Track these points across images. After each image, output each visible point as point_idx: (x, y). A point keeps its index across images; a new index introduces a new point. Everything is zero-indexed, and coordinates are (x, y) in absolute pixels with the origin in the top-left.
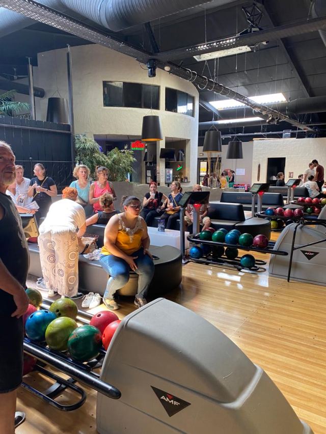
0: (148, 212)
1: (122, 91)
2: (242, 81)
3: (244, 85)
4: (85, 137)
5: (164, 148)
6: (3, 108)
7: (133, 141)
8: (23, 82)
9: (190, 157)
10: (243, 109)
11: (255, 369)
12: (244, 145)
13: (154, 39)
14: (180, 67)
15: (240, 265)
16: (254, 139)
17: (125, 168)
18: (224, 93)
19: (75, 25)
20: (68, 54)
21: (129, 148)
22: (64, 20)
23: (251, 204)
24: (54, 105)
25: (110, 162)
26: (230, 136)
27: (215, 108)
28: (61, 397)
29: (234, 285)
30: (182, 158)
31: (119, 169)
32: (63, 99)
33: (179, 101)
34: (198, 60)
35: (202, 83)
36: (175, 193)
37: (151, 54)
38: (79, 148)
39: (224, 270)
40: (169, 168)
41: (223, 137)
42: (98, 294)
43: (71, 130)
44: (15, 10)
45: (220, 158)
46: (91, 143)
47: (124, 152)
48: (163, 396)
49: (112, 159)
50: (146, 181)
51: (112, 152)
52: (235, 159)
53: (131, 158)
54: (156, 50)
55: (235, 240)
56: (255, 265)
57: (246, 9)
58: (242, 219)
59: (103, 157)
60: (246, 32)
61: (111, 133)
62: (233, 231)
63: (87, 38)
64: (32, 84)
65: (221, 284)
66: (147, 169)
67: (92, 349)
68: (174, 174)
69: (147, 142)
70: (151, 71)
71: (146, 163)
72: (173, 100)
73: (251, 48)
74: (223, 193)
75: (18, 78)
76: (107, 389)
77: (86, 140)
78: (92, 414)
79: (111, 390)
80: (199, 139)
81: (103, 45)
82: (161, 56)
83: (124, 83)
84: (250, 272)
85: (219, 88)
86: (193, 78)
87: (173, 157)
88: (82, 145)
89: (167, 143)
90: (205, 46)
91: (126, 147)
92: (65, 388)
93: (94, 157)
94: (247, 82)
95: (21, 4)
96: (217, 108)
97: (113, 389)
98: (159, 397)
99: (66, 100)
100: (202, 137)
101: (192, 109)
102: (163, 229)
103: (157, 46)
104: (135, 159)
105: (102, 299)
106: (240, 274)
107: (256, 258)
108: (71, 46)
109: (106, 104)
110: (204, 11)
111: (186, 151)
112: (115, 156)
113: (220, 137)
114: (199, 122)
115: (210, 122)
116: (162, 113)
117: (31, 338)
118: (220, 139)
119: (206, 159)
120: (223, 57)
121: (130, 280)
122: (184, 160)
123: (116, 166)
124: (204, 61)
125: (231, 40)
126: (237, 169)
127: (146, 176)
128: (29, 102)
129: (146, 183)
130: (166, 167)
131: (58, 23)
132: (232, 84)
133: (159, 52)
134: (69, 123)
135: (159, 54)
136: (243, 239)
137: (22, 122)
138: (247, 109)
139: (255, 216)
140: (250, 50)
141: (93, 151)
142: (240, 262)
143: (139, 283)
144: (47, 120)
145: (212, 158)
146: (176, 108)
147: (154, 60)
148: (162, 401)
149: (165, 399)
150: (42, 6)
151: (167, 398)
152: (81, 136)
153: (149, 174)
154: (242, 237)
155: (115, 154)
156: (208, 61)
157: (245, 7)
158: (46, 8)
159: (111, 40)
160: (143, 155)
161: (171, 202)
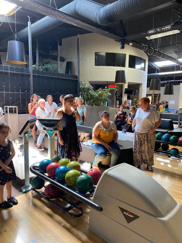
0: (117, 123)
1: (105, 58)
2: (174, 50)
3: (176, 52)
4: (85, 82)
5: (127, 88)
6: (45, 67)
7: (110, 84)
8: (55, 54)
9: (141, 93)
10: (175, 66)
11: (176, 204)
12: (175, 87)
13: (124, 29)
14: (138, 43)
15: (170, 154)
16: (180, 83)
17: (105, 99)
18: (163, 57)
19: (84, 24)
20: (78, 39)
21: (107, 88)
22: (78, 21)
23: (178, 120)
24: (69, 65)
25: (97, 95)
26: (166, 82)
27: (157, 66)
28: (71, 211)
29: (165, 164)
30: (137, 93)
31: (102, 99)
32: (74, 62)
33: (136, 62)
34: (148, 39)
35: (151, 51)
36: (133, 113)
37: (122, 37)
38: (82, 88)
39: (160, 157)
40: (129, 99)
41: (162, 82)
42: (90, 163)
43: (78, 78)
44: (55, 18)
45: (160, 94)
46: (88, 85)
47: (105, 90)
48: (125, 212)
49: (98, 94)
50: (116, 106)
51: (98, 90)
52: (169, 95)
53: (109, 93)
54: (125, 34)
55: (167, 139)
56: (179, 155)
57: (178, 9)
58: (172, 128)
59: (93, 92)
60: (177, 22)
61: (98, 80)
62: (166, 134)
63: (89, 30)
64: (59, 55)
65: (158, 163)
66: (117, 100)
67: (88, 186)
68: (132, 103)
69: (117, 85)
70: (122, 45)
71: (117, 96)
72: (133, 61)
73: (180, 31)
74: (161, 114)
75: (52, 52)
76: (96, 206)
77: (85, 84)
78: (87, 221)
79: (98, 207)
80: (147, 83)
81: (97, 33)
82: (128, 38)
83: (106, 53)
84: (176, 158)
85: (160, 54)
86: (145, 49)
87: (132, 93)
88: (83, 86)
89: (129, 86)
90: (153, 31)
91: (106, 88)
92: (73, 207)
93: (89, 93)
94: (177, 50)
95: (58, 15)
96: (159, 66)
97: (98, 206)
98: (123, 213)
99: (76, 63)
100: (149, 82)
101: (144, 67)
102: (125, 132)
103: (125, 32)
104: (110, 94)
105: (92, 166)
106: (170, 159)
107: (179, 151)
108: (80, 34)
109: (96, 65)
110: (153, 12)
111: (140, 90)
112: (100, 92)
113: (160, 82)
114: (148, 74)
115: (154, 74)
116: (126, 69)
117: (58, 179)
118: (159, 83)
119: (152, 95)
120: (163, 37)
121: (107, 157)
122: (138, 95)
123: (100, 98)
124: (152, 39)
125: (169, 27)
126: (170, 101)
127: (116, 104)
128: (57, 64)
129: (116, 107)
130: (128, 99)
131: (76, 23)
132: (168, 52)
133: (127, 35)
134: (77, 75)
135: (127, 36)
136: (172, 139)
137: (54, 74)
138: (177, 66)
139: (180, 127)
140: (180, 32)
141: (89, 89)
142: (170, 153)
143: (112, 158)
144: (65, 73)
145: (155, 94)
146: (135, 66)
147: (124, 40)
148: (124, 215)
149: (126, 214)
150: (68, 15)
151: (127, 213)
152: (83, 82)
153: (118, 103)
154: (172, 138)
155: (100, 91)
156: (154, 39)
157: (177, 8)
158: (70, 16)
159: (101, 31)
160: (115, 92)
161: (130, 117)
